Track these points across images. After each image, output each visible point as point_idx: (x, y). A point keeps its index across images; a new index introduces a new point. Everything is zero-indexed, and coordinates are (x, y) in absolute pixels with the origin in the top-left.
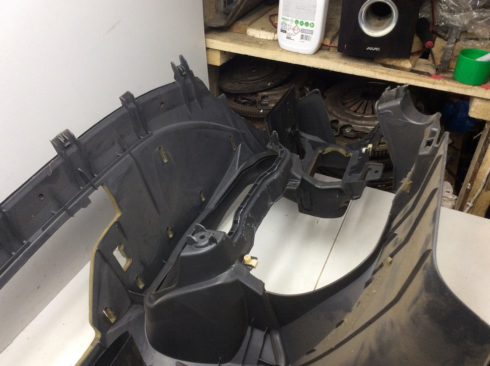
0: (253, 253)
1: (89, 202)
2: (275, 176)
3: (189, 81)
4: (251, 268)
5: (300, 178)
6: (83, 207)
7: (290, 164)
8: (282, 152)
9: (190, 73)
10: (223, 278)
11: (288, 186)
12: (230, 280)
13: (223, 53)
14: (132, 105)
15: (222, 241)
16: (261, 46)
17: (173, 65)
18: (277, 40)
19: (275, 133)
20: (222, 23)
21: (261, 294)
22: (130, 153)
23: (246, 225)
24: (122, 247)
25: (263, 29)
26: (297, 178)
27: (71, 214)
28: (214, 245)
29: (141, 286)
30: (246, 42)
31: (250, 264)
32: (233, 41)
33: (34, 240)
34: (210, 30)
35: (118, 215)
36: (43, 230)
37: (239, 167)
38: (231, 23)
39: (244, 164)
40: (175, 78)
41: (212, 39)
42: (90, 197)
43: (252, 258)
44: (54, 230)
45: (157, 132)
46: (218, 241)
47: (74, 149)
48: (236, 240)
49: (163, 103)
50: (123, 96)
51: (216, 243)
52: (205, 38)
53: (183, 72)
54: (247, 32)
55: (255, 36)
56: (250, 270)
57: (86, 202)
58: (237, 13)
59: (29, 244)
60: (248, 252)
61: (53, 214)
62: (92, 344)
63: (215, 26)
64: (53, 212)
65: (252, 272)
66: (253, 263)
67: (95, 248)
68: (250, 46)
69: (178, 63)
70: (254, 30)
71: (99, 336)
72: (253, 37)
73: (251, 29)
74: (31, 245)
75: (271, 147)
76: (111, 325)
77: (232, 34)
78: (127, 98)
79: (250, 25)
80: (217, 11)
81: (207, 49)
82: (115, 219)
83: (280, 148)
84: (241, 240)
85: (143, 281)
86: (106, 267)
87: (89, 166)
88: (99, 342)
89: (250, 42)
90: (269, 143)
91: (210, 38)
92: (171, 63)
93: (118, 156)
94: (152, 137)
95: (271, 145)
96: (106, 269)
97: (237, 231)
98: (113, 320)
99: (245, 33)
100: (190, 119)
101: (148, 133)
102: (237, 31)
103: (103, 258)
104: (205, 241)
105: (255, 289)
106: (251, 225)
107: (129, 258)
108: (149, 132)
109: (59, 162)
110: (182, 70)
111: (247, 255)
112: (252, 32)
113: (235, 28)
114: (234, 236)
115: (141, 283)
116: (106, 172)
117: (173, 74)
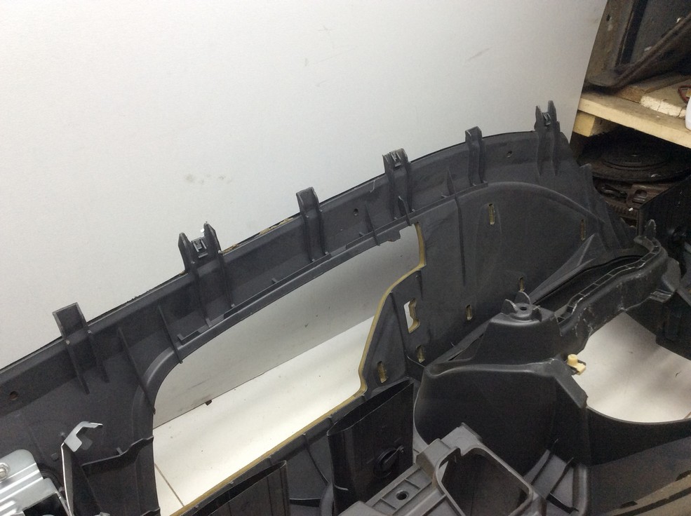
0: (581, 355)
1: (399, 236)
2: (638, 275)
3: (551, 135)
4: (574, 372)
5: (673, 289)
6: (391, 241)
7: (663, 268)
8: (656, 250)
9: (556, 125)
10: (536, 368)
11: (654, 295)
12: (544, 374)
13: (600, 121)
14: (476, 144)
15: (548, 321)
16: (658, 120)
17: (538, 110)
18: (684, 119)
19: (652, 222)
20: (609, 82)
21: (579, 405)
22: (456, 198)
23: (582, 318)
24: (414, 305)
25: (665, 100)
26: (668, 290)
27: (377, 243)
28: (536, 322)
29: (421, 360)
30: (637, 112)
31: (575, 367)
32: (617, 107)
33: (336, 254)
34: (591, 89)
35: (421, 265)
36: (347, 248)
37: (583, 262)
38: (621, 84)
39: (589, 261)
40: (535, 127)
41: (590, 100)
42: (401, 232)
43: (579, 362)
44: (357, 252)
45: (494, 184)
46: (543, 320)
47: (401, 173)
48: (564, 330)
49: (510, 152)
50: (470, 131)
51: (540, 320)
52: (581, 97)
53: (547, 121)
54: (642, 100)
55: (652, 108)
56: (574, 374)
57: (394, 236)
58: (634, 74)
59: (330, 256)
60: (576, 353)
61: (361, 235)
62: (354, 395)
63: (600, 85)
64: (361, 233)
65: (575, 377)
66: (579, 367)
67: (389, 291)
68: (640, 117)
69: (544, 110)
70: (652, 100)
71: (365, 390)
72: (649, 108)
73: (648, 97)
74: (331, 259)
75: (640, 242)
76: (380, 384)
77: (618, 100)
78: (474, 134)
79: (648, 93)
80: (605, 68)
81: (579, 112)
82: (417, 269)
83: (655, 243)
84: (571, 333)
85: (423, 355)
86: (394, 316)
87: (410, 199)
88: (363, 395)
89: (641, 113)
90: (639, 236)
91: (586, 99)
92: (537, 107)
93: (443, 197)
94: (486, 188)
95: (641, 238)
96: (392, 319)
97: (568, 321)
98: (383, 380)
99: (637, 101)
100: (537, 182)
101: (482, 182)
102: (627, 98)
103: (393, 305)
104: (527, 313)
105: (573, 397)
106: (588, 324)
107: (418, 321)
108: (485, 182)
109: (383, 182)
110: (546, 118)
111: (573, 355)
112: (649, 102)
113: (625, 94)
114: (563, 324)
115: (421, 357)
116: (424, 210)
117: (534, 121)
